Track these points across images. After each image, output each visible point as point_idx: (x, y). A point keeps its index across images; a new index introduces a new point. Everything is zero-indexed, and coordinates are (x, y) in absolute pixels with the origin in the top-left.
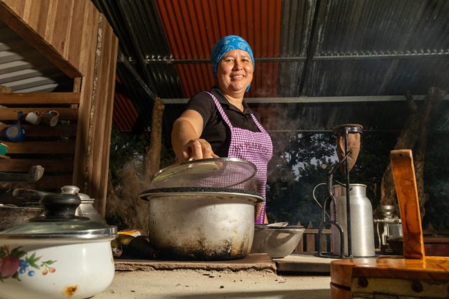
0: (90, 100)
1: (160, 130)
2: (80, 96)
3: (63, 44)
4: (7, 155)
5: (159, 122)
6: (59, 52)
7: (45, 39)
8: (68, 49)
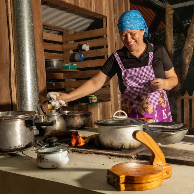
0: (114, 30)
1: (172, 30)
2: (106, 30)
3: (91, 3)
4: (77, 69)
5: (170, 23)
6: (89, 9)
7: (80, 6)
8: (94, 5)
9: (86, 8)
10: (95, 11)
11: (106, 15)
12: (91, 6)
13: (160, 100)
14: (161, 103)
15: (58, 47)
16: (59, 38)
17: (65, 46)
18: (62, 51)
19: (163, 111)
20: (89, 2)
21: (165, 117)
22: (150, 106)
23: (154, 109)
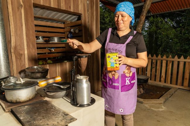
2: (82, 21)
6: (69, 10)
7: (62, 9)
8: (73, 8)
9: (66, 10)
10: (73, 11)
11: (82, 13)
12: (70, 8)
13: (125, 71)
14: (125, 73)
15: (61, 30)
16: (62, 26)
17: (65, 30)
18: (64, 32)
19: (127, 79)
20: (69, 6)
21: (128, 83)
22: (116, 73)
23: (119, 76)
